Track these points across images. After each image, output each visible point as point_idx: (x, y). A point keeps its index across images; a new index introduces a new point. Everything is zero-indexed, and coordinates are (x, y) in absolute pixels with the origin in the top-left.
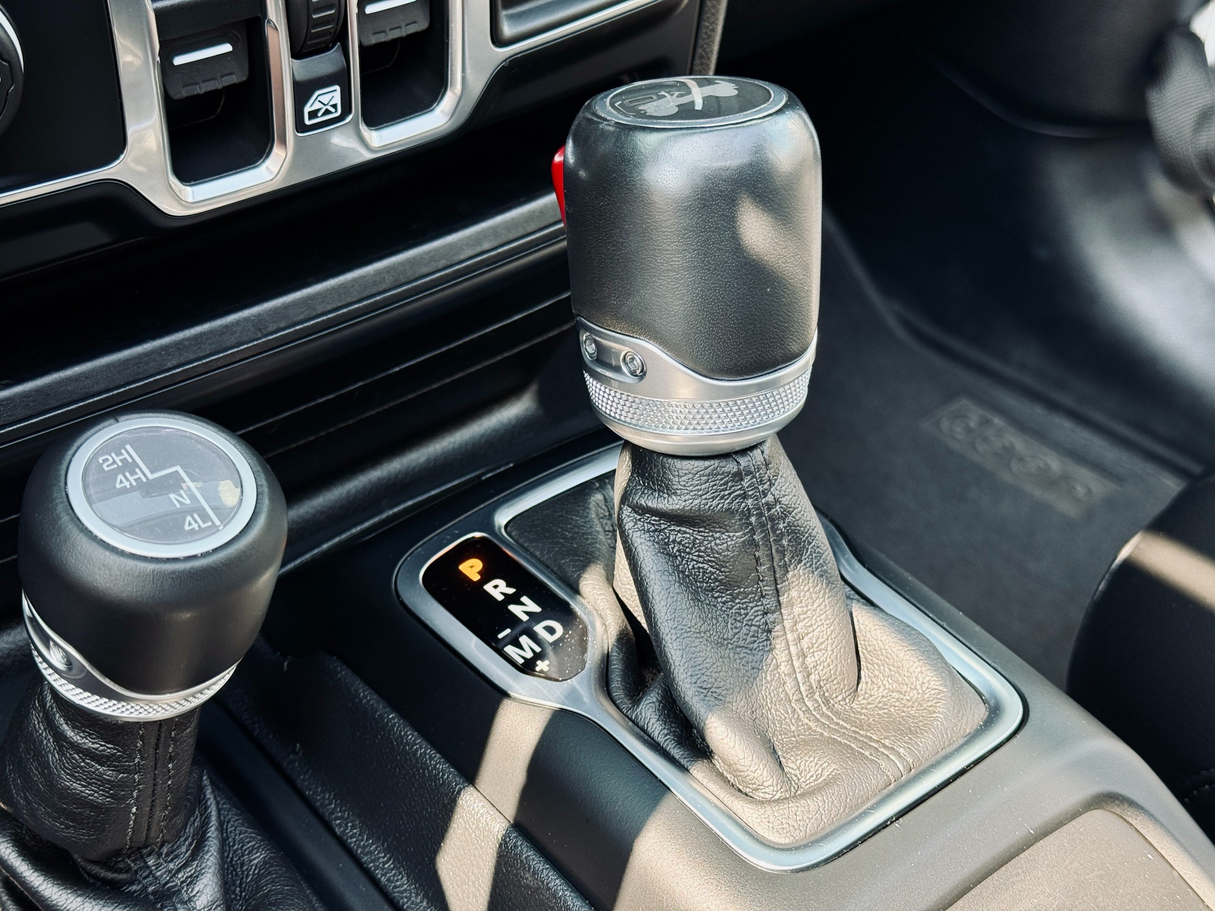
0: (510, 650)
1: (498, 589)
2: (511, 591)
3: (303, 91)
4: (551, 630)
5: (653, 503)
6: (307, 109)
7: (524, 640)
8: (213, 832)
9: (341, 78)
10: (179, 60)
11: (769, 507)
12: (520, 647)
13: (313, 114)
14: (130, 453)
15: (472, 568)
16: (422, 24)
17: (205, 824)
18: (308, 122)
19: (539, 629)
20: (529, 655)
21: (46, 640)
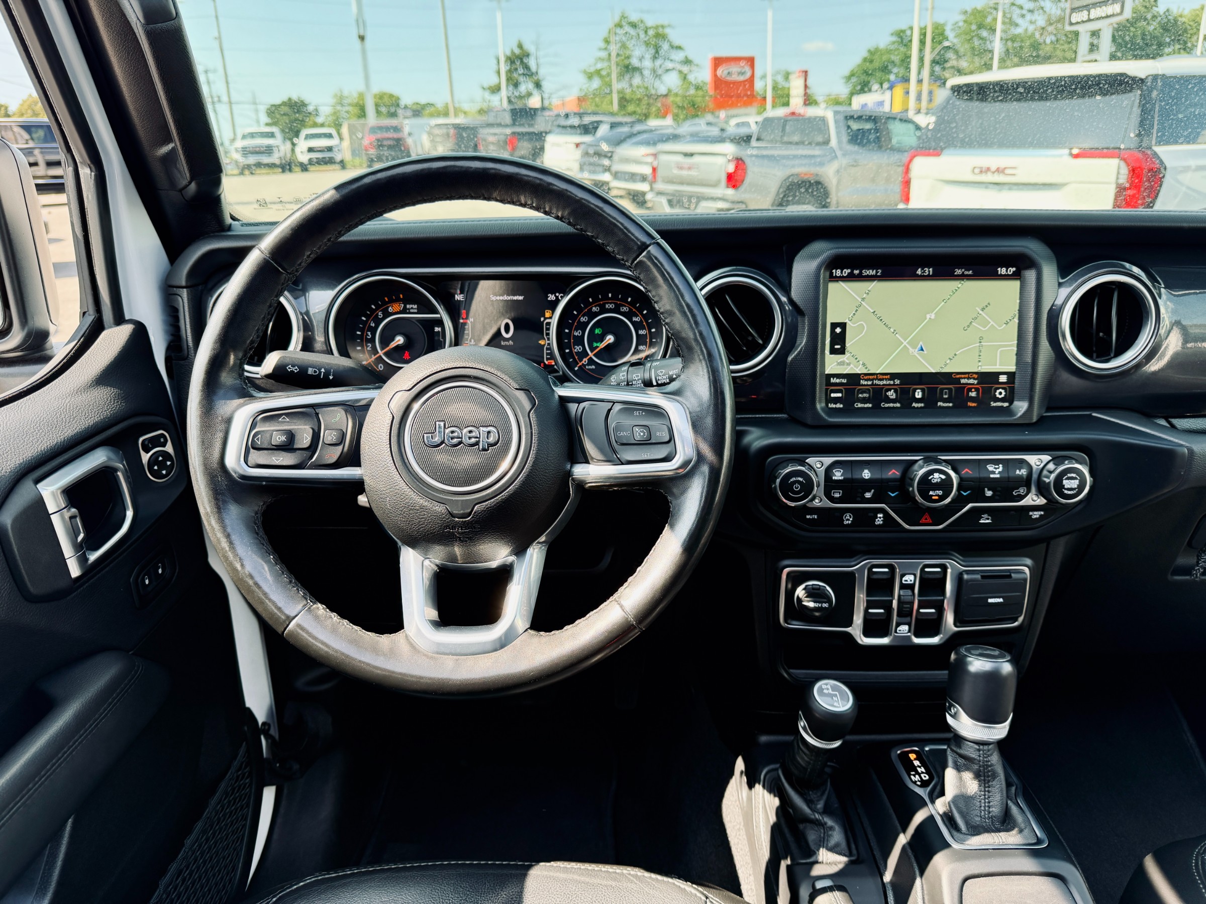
0: (912, 777)
1: (917, 763)
2: (920, 765)
3: (898, 625)
4: (925, 777)
5: (955, 749)
6: (898, 629)
7: (917, 776)
8: (827, 792)
9: (909, 624)
10: (870, 611)
11: (987, 761)
12: (915, 777)
13: (900, 631)
14: (829, 687)
15: (912, 756)
16: (935, 617)
17: (826, 790)
18: (898, 631)
19: (922, 775)
20: (917, 780)
21: (801, 719)
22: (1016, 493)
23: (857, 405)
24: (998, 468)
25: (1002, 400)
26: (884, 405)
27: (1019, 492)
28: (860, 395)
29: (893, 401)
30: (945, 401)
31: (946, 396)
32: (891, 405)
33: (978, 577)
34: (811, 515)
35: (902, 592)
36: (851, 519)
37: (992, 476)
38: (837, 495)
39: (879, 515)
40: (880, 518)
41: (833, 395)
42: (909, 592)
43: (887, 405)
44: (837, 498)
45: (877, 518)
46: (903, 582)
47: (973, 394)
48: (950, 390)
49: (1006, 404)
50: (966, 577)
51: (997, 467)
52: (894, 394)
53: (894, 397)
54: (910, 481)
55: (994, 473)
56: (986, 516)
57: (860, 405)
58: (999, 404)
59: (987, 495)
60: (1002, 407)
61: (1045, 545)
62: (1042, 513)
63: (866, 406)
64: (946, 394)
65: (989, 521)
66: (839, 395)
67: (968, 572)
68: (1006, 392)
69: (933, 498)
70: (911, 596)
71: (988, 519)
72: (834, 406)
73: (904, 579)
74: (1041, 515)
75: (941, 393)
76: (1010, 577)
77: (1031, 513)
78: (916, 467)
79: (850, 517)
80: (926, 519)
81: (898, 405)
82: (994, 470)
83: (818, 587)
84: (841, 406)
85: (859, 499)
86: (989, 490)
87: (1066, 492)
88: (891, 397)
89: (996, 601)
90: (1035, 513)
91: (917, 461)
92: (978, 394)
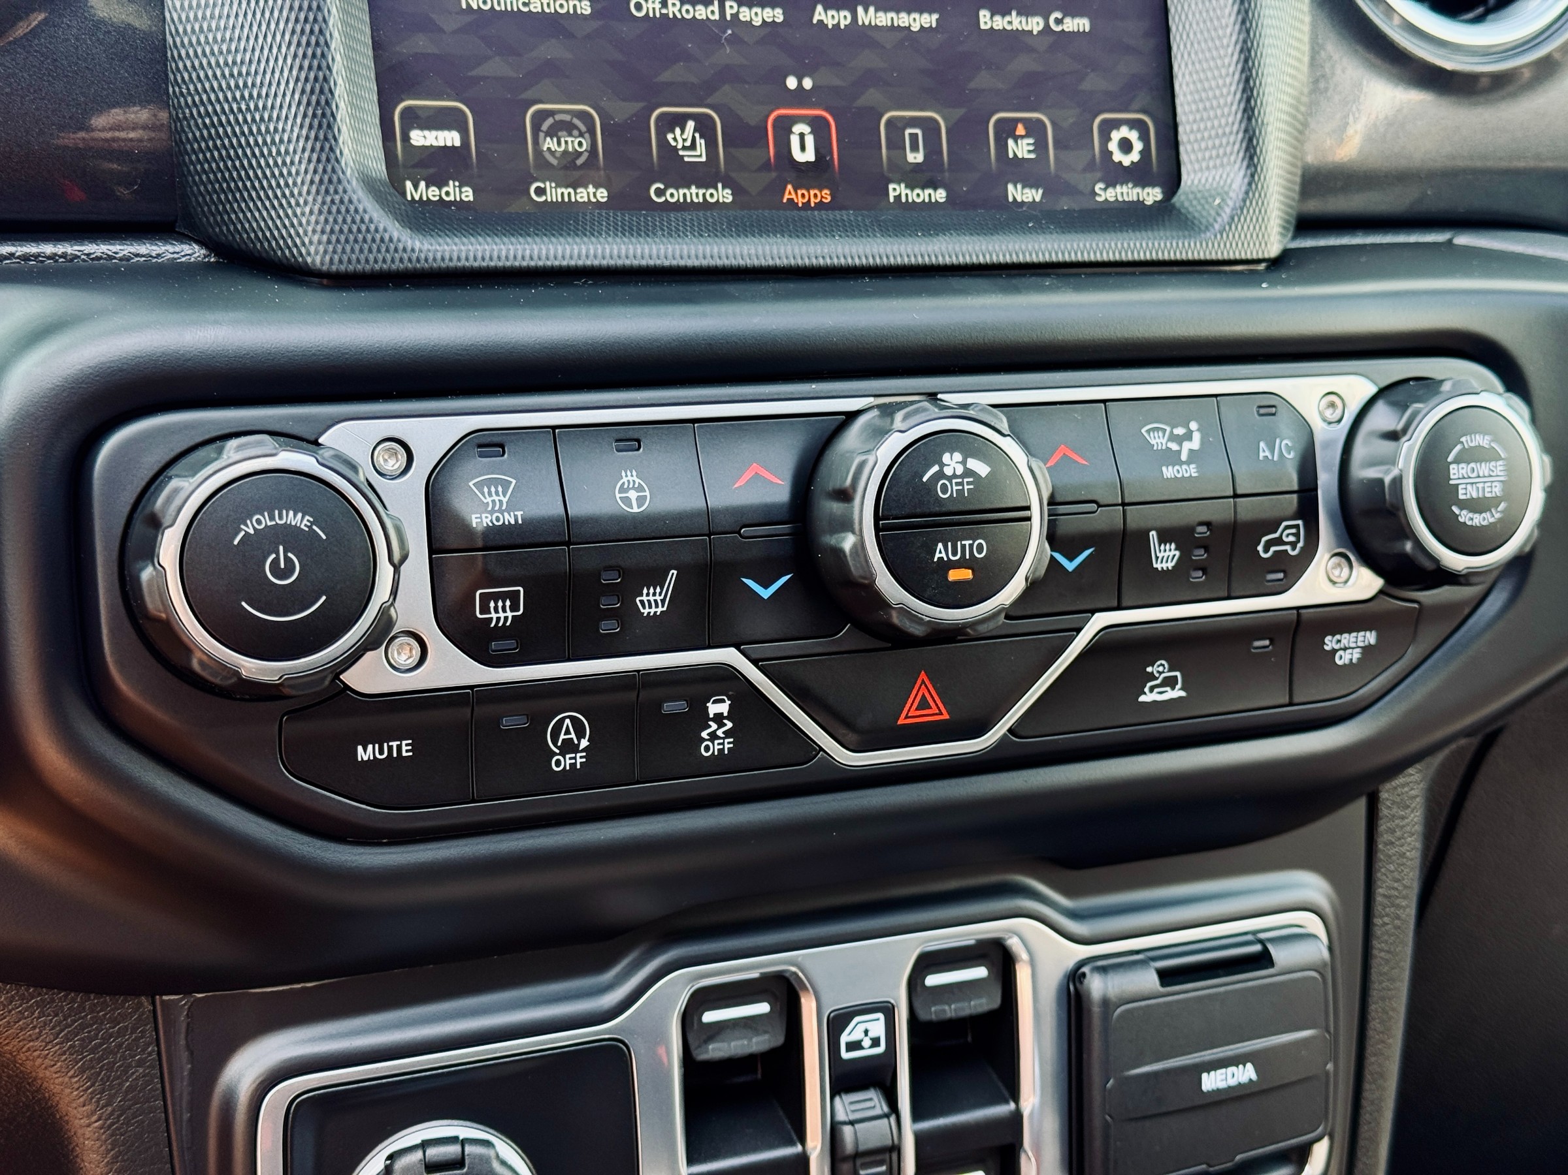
22: (1266, 550)
23: (540, 191)
24: (1188, 436)
25: (1139, 175)
26: (660, 193)
27: (1279, 541)
28: (549, 144)
29: (704, 176)
30: (918, 177)
31: (916, 157)
32: (694, 194)
33: (1147, 980)
34: (379, 739)
35: (845, 1107)
36: (584, 743)
37: (1169, 472)
38: (501, 615)
39: (713, 709)
40: (719, 718)
41: (419, 138)
42: (873, 1101)
43: (675, 195)
44: (502, 632)
45: (703, 719)
46: (845, 1055)
47: (1022, 148)
48: (930, 128)
49: (1152, 195)
50: (1096, 986)
51: (1180, 431)
52: (701, 143)
53: (700, 154)
54: (836, 507)
55: (1173, 458)
56: (1160, 668)
57: (555, 193)
58: (1126, 193)
59: (1158, 566)
60: (1139, 203)
61: (1359, 807)
62: (1371, 637)
63: (583, 195)
64: (914, 148)
65: (1177, 693)
66: (451, 138)
67: (1104, 965)
68: (1144, 137)
69: (954, 575)
70: (887, 1116)
71: (1170, 682)
72: (433, 193)
73: (845, 1038)
74: (1367, 650)
75: (896, 144)
76: (1263, 960)
77: (1330, 643)
78: (852, 438)
79: (580, 734)
80: (924, 705)
81: (724, 195)
82: (1174, 446)
83: (453, 1150)
84: (468, 194)
85: (608, 627)
86: (1164, 538)
87: (1465, 517)
88: (689, 157)
89: (1232, 1082)
90: (1347, 639)
91: (851, 416)
92: (1040, 146)
